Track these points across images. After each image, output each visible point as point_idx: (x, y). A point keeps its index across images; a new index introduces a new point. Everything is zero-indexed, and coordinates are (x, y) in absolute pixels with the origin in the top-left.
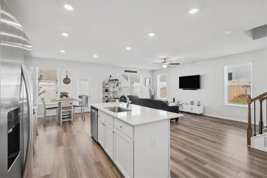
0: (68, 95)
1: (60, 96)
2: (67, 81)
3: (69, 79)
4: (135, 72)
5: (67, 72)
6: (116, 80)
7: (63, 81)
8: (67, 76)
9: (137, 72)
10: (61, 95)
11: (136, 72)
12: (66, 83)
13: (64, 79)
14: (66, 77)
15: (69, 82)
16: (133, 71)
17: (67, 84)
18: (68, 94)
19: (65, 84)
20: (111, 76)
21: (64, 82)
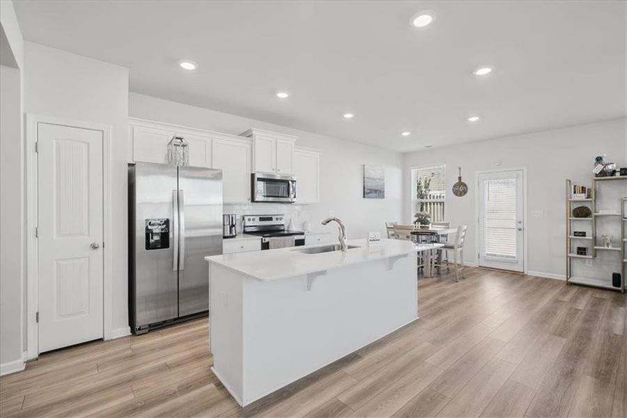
2: (460, 189)
3: (465, 185)
6: (625, 172)
7: (453, 190)
8: (460, 178)
13: (454, 186)
14: (458, 181)
15: (465, 192)
17: (461, 195)
19: (457, 195)
20: (598, 159)
21: (454, 193)
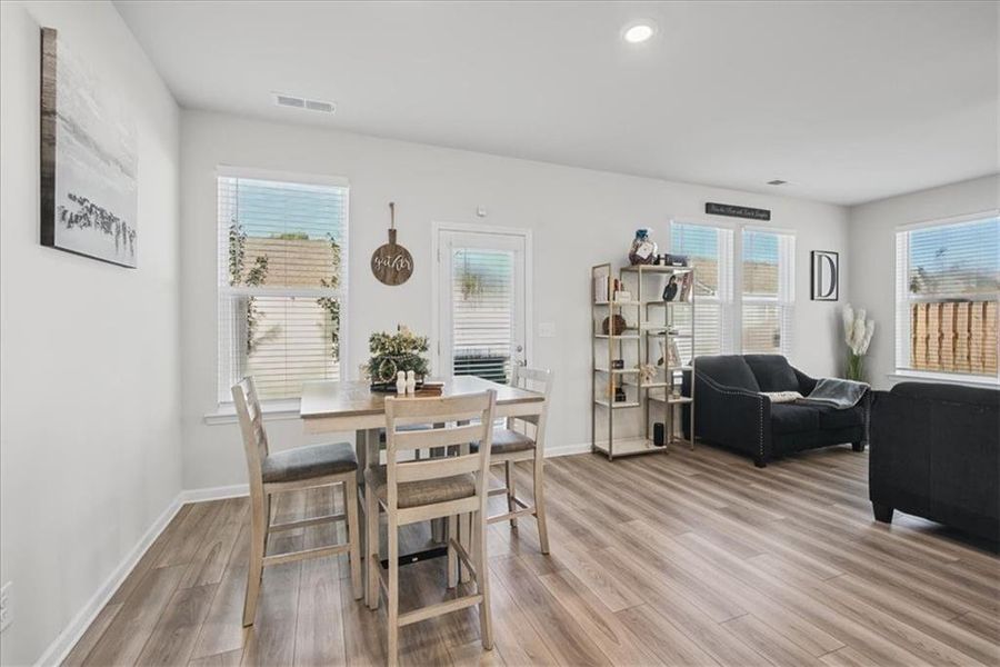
0: (422, 355)
1: (366, 362)
2: (392, 264)
3: (406, 255)
4: (761, 211)
5: (392, 205)
6: (670, 260)
7: (374, 264)
8: (393, 233)
9: (768, 213)
10: (375, 355)
11: (764, 215)
12: (389, 276)
13: (377, 254)
14: (387, 242)
15: (407, 274)
16: (750, 210)
17: (395, 282)
18: (424, 349)
19: (383, 281)
20: (641, 234)
21: (376, 273)
